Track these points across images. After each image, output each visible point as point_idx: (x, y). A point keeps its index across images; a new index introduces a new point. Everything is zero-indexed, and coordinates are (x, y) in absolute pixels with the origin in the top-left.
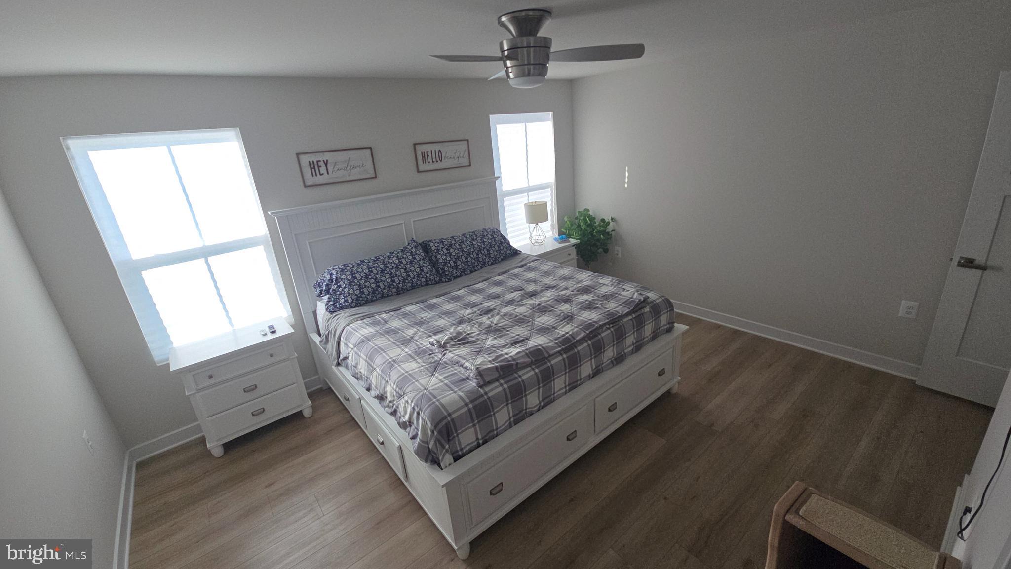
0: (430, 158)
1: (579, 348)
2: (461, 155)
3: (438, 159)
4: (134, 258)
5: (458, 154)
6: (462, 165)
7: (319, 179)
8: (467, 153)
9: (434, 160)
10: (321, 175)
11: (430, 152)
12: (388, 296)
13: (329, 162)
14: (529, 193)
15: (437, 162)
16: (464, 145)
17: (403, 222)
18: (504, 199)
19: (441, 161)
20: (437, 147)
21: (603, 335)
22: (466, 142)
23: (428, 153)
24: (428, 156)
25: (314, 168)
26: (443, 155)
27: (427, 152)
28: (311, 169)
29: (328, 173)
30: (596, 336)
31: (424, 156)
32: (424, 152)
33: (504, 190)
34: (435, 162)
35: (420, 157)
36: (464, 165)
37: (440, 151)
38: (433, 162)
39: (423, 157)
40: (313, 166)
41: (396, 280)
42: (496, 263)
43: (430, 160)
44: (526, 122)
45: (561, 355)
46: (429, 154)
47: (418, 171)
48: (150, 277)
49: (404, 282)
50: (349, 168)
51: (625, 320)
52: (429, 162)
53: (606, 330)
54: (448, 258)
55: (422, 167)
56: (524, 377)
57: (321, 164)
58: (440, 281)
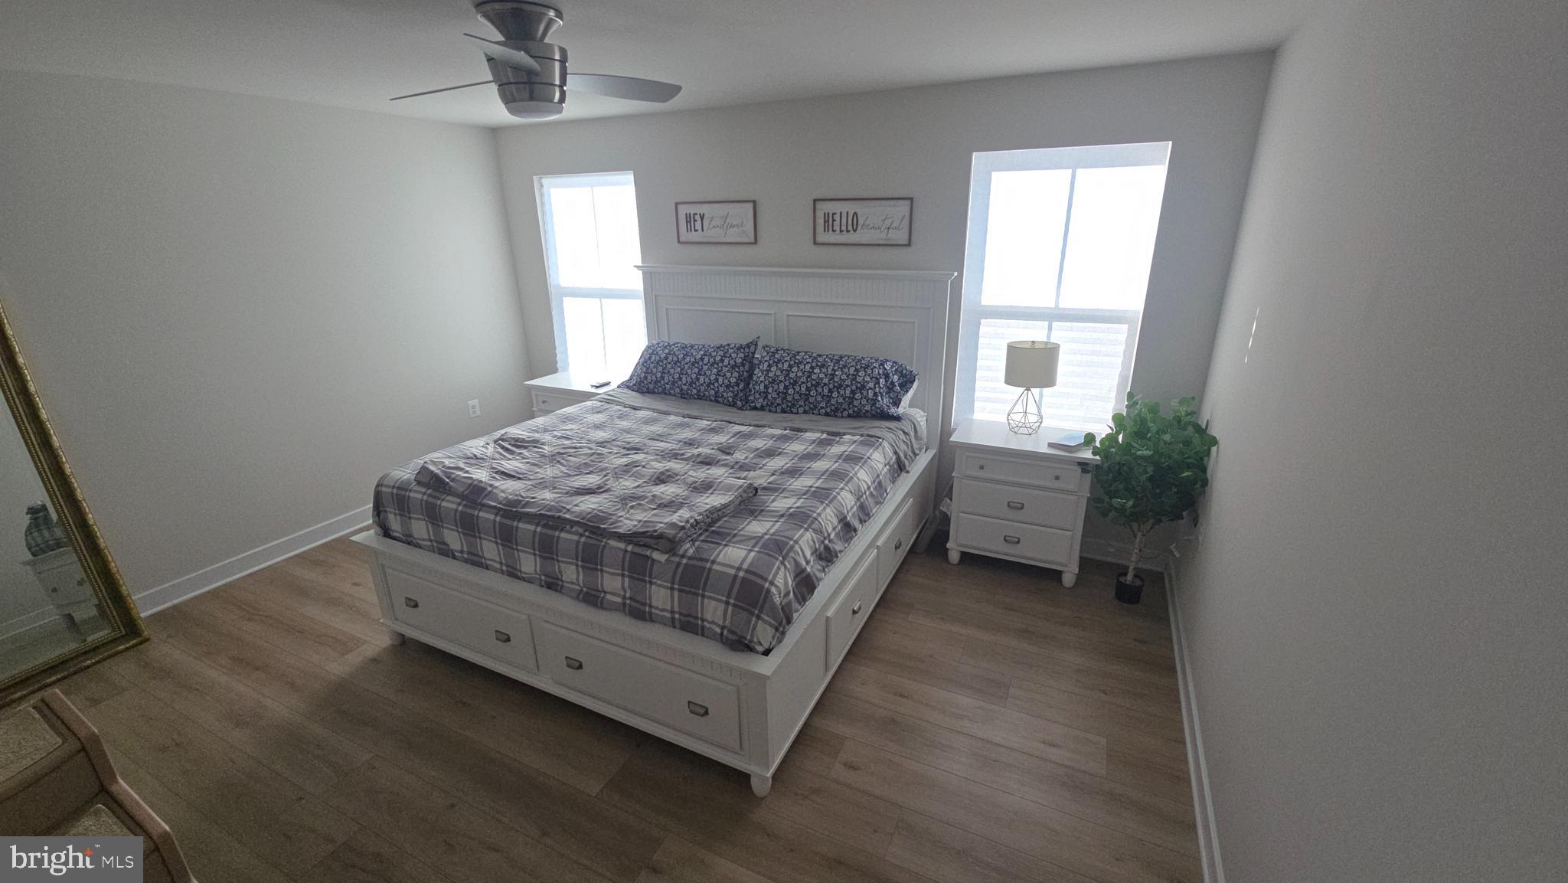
0: (837, 223)
1: (521, 525)
2: (894, 225)
3: (850, 228)
4: (562, 285)
5: (888, 223)
6: (895, 243)
7: (694, 236)
8: (906, 221)
9: (844, 228)
10: (696, 231)
11: (838, 215)
12: (670, 394)
13: (705, 217)
14: (1055, 324)
15: (848, 231)
16: (903, 208)
17: (772, 312)
18: (983, 321)
19: (855, 231)
20: (850, 208)
21: (563, 535)
22: (909, 202)
23: (835, 216)
24: (834, 220)
25: (690, 222)
26: (861, 222)
27: (833, 214)
28: (687, 222)
29: (703, 230)
30: (555, 528)
31: (829, 220)
32: (828, 214)
33: (983, 303)
34: (845, 232)
35: (820, 221)
36: (900, 242)
37: (855, 213)
38: (841, 231)
39: (826, 221)
40: (690, 219)
41: (702, 379)
42: (836, 416)
43: (837, 228)
44: (1074, 167)
45: (496, 515)
46: (837, 217)
47: (815, 243)
48: (568, 302)
49: (708, 386)
50: (725, 225)
51: (613, 543)
52: (834, 231)
53: (575, 533)
54: (803, 379)
55: (822, 237)
57: (698, 217)
58: (733, 405)
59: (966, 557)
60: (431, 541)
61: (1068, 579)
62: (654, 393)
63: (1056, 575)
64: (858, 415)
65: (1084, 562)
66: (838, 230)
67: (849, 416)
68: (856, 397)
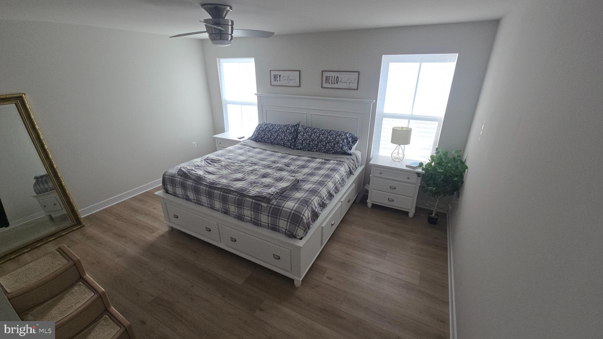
0: (330, 80)
1: (215, 191)
2: (352, 82)
3: (335, 82)
4: (227, 100)
5: (350, 81)
6: (352, 88)
7: (276, 83)
8: (356, 80)
9: (333, 82)
10: (277, 81)
11: (331, 77)
12: (267, 142)
13: (281, 75)
14: (411, 121)
15: (334, 83)
16: (356, 75)
17: (305, 113)
18: (384, 119)
19: (337, 83)
20: (336, 74)
21: (230, 195)
22: (358, 73)
23: (330, 77)
24: (329, 79)
25: (275, 78)
26: (339, 80)
27: (329, 77)
29: (280, 81)
30: (227, 193)
31: (327, 78)
32: (327, 76)
33: (384, 112)
34: (333, 83)
35: (324, 79)
36: (354, 88)
37: (337, 77)
38: (332, 83)
39: (326, 79)
40: (275, 77)
41: (279, 138)
42: (328, 153)
43: (330, 82)
44: (421, 62)
45: (206, 187)
46: (330, 78)
47: (322, 87)
48: (229, 106)
49: (281, 140)
50: (289, 79)
51: (247, 199)
52: (329, 83)
53: (234, 195)
54: (316, 139)
55: (325, 85)
56: (187, 183)
57: (278, 76)
58: (290, 147)
59: (374, 206)
60: (183, 195)
61: (411, 215)
62: (261, 142)
63: (407, 213)
64: (336, 153)
65: (417, 209)
66: (331, 82)
67: (333, 153)
68: (335, 146)
